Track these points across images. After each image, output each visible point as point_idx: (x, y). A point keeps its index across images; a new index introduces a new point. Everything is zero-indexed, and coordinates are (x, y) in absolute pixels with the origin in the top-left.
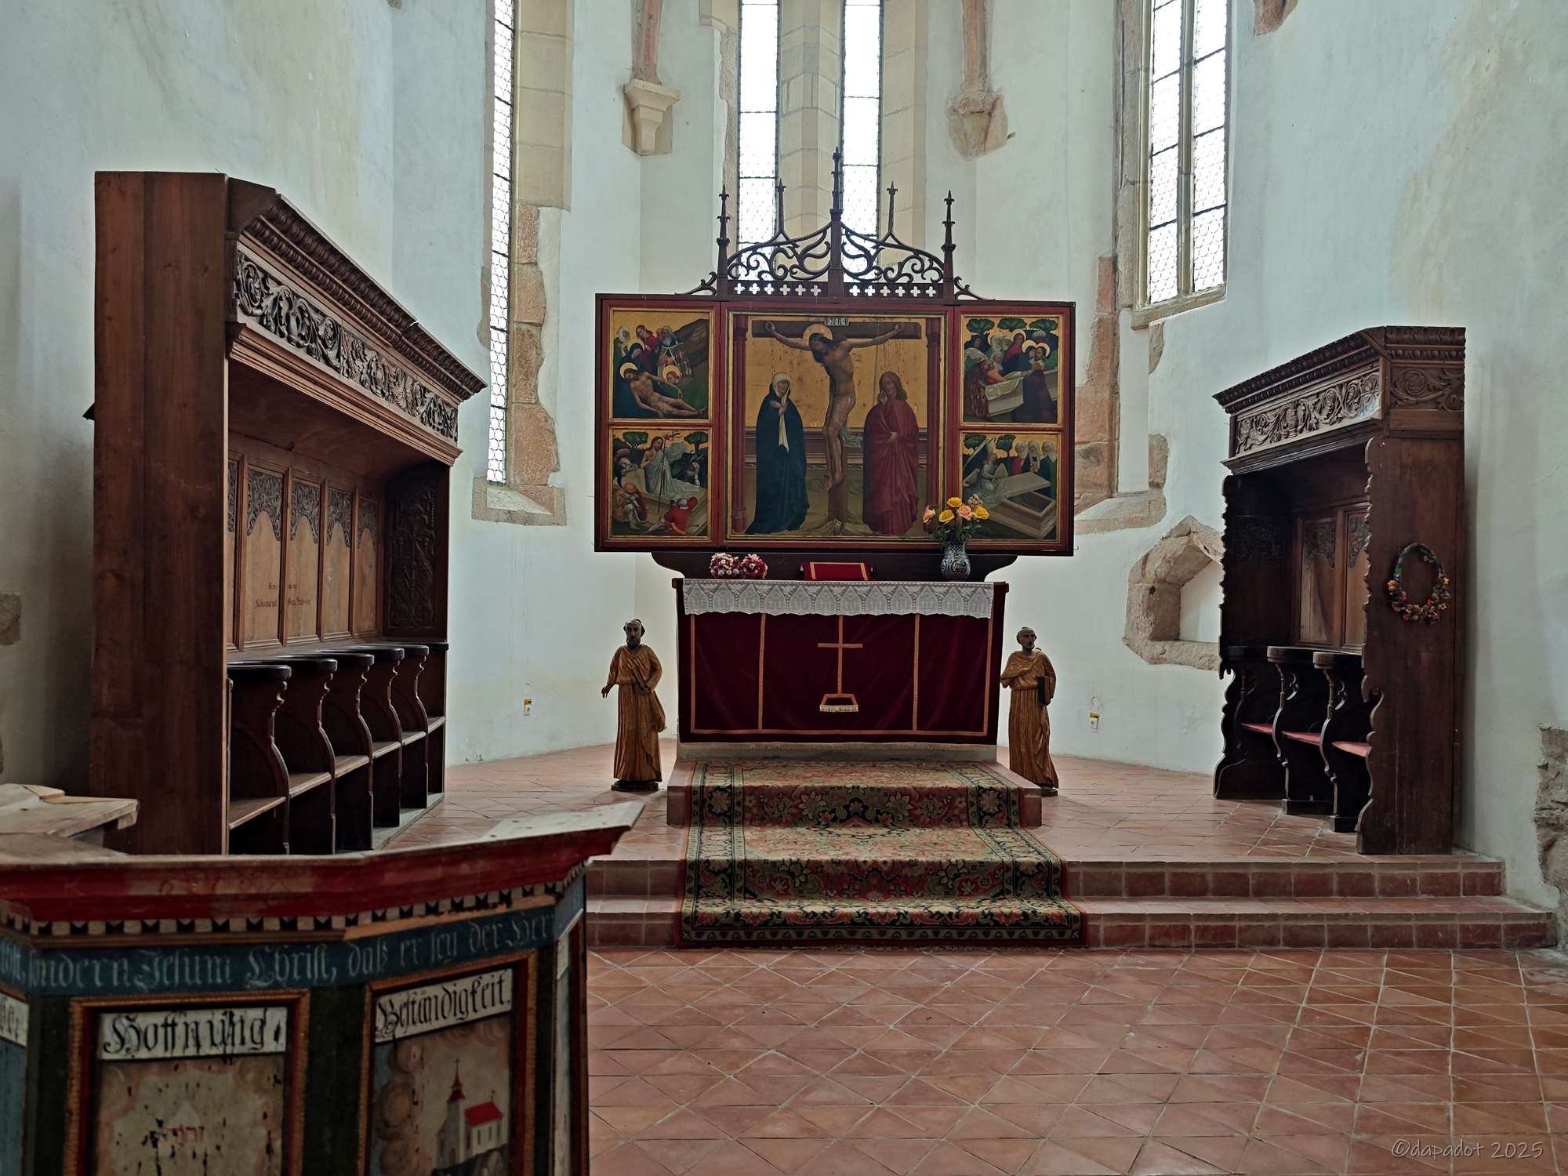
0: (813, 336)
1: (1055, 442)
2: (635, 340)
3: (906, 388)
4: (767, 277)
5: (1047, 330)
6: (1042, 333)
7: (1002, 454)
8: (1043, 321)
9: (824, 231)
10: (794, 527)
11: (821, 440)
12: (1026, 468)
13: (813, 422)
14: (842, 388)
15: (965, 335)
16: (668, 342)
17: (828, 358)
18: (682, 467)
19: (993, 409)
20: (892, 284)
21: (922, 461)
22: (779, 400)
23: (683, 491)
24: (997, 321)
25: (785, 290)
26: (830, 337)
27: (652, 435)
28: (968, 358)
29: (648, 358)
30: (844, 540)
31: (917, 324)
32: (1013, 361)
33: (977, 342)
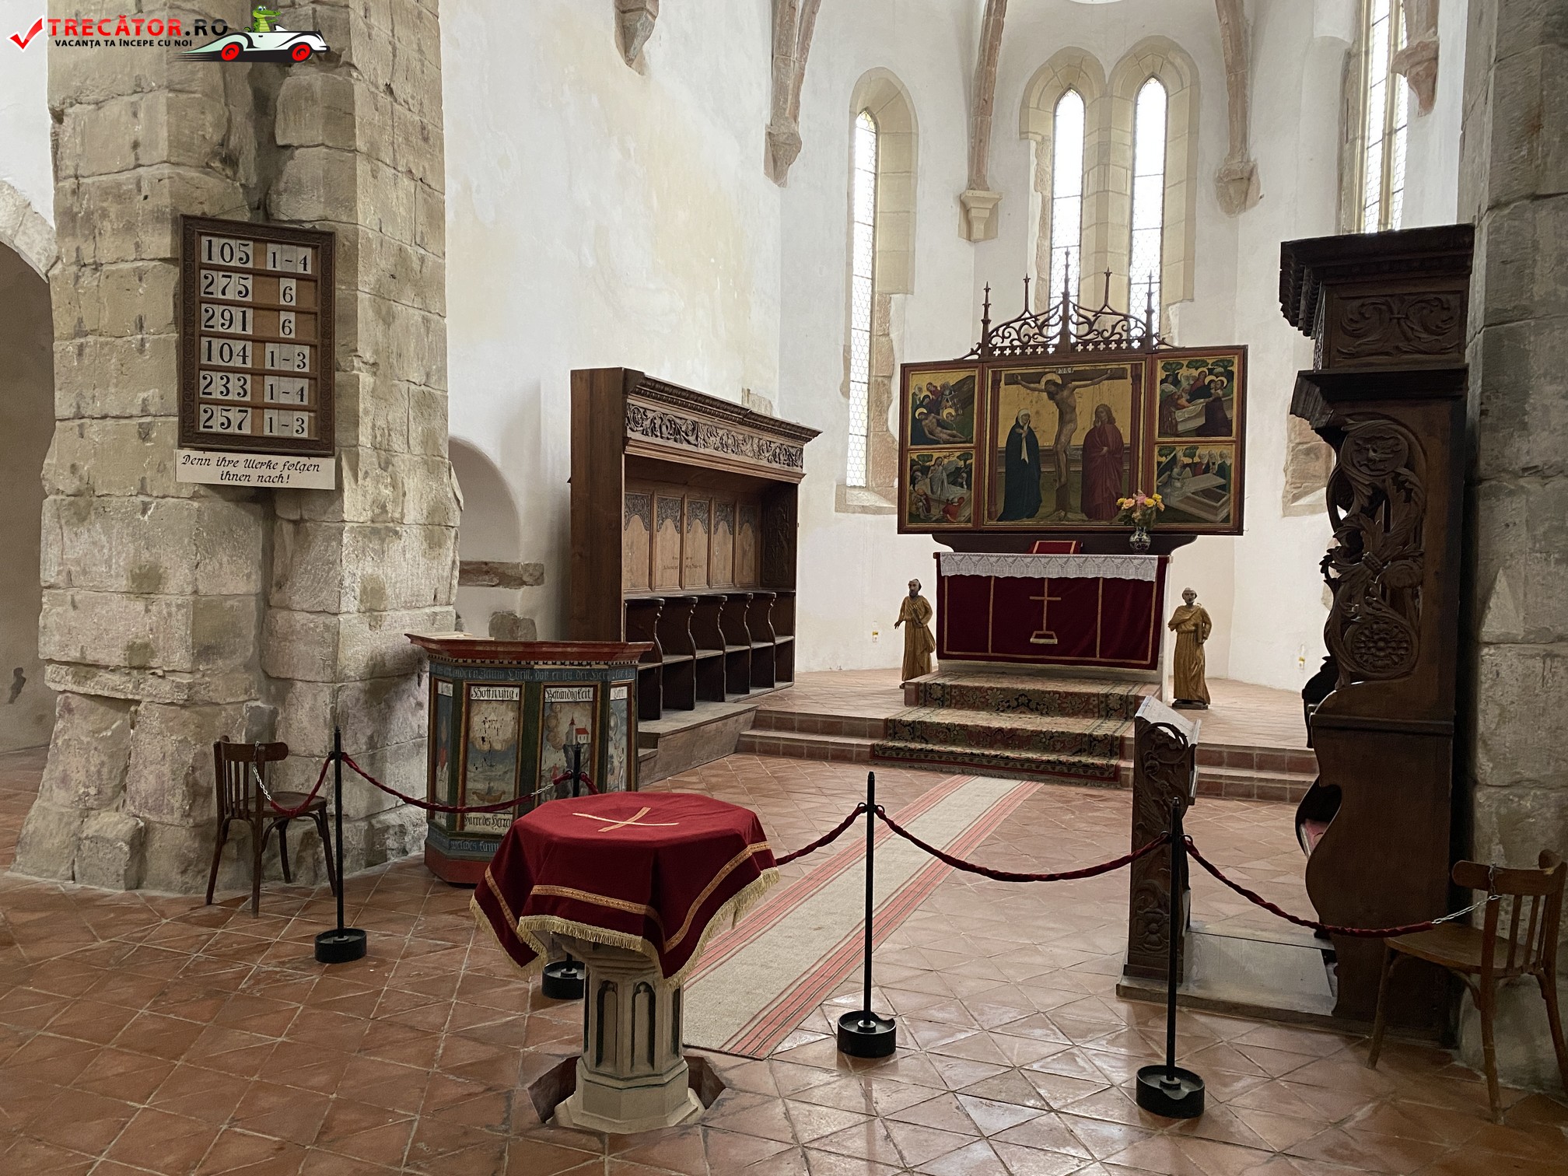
0: (1047, 382)
1: (1231, 451)
2: (925, 393)
3: (1114, 414)
4: (1016, 343)
5: (1225, 367)
6: (1221, 370)
7: (1187, 460)
8: (1222, 361)
9: (1057, 307)
10: (1030, 516)
11: (1052, 454)
12: (1207, 470)
13: (1046, 441)
14: (1068, 417)
15: (1160, 374)
16: (947, 392)
17: (1058, 397)
18: (955, 476)
19: (1181, 428)
20: (1107, 341)
21: (1126, 467)
22: (1022, 428)
23: (955, 493)
24: (1185, 363)
25: (1029, 351)
26: (1060, 382)
27: (936, 455)
28: (1162, 391)
29: (934, 404)
30: (1066, 525)
31: (1124, 369)
32: (1199, 391)
33: (1170, 379)
